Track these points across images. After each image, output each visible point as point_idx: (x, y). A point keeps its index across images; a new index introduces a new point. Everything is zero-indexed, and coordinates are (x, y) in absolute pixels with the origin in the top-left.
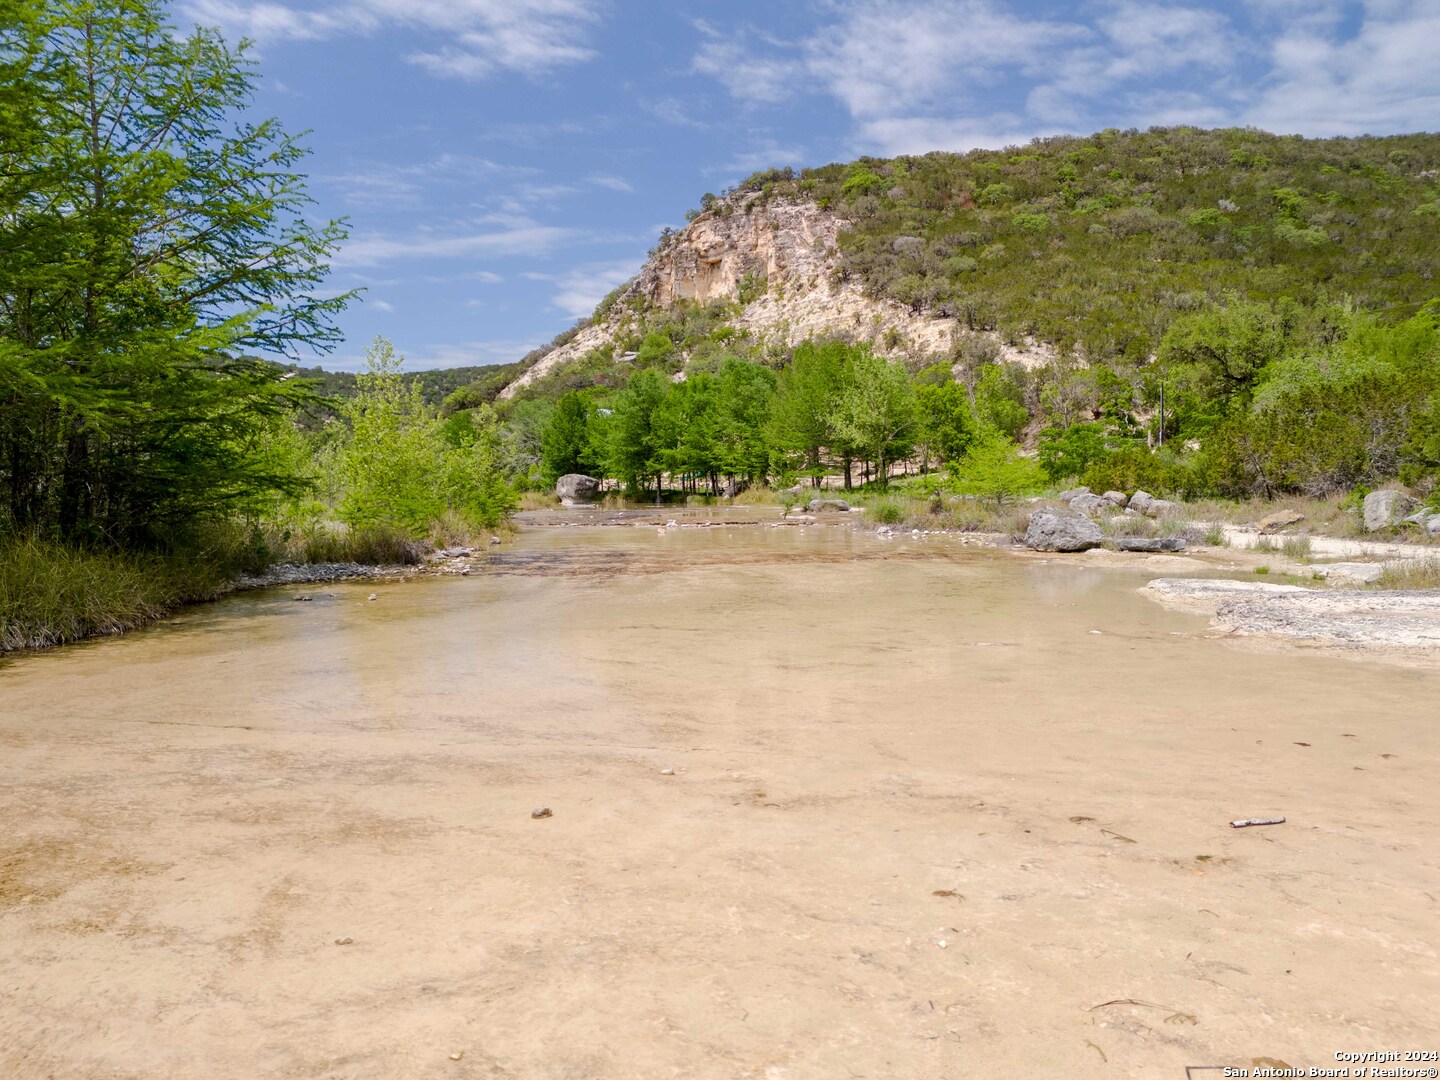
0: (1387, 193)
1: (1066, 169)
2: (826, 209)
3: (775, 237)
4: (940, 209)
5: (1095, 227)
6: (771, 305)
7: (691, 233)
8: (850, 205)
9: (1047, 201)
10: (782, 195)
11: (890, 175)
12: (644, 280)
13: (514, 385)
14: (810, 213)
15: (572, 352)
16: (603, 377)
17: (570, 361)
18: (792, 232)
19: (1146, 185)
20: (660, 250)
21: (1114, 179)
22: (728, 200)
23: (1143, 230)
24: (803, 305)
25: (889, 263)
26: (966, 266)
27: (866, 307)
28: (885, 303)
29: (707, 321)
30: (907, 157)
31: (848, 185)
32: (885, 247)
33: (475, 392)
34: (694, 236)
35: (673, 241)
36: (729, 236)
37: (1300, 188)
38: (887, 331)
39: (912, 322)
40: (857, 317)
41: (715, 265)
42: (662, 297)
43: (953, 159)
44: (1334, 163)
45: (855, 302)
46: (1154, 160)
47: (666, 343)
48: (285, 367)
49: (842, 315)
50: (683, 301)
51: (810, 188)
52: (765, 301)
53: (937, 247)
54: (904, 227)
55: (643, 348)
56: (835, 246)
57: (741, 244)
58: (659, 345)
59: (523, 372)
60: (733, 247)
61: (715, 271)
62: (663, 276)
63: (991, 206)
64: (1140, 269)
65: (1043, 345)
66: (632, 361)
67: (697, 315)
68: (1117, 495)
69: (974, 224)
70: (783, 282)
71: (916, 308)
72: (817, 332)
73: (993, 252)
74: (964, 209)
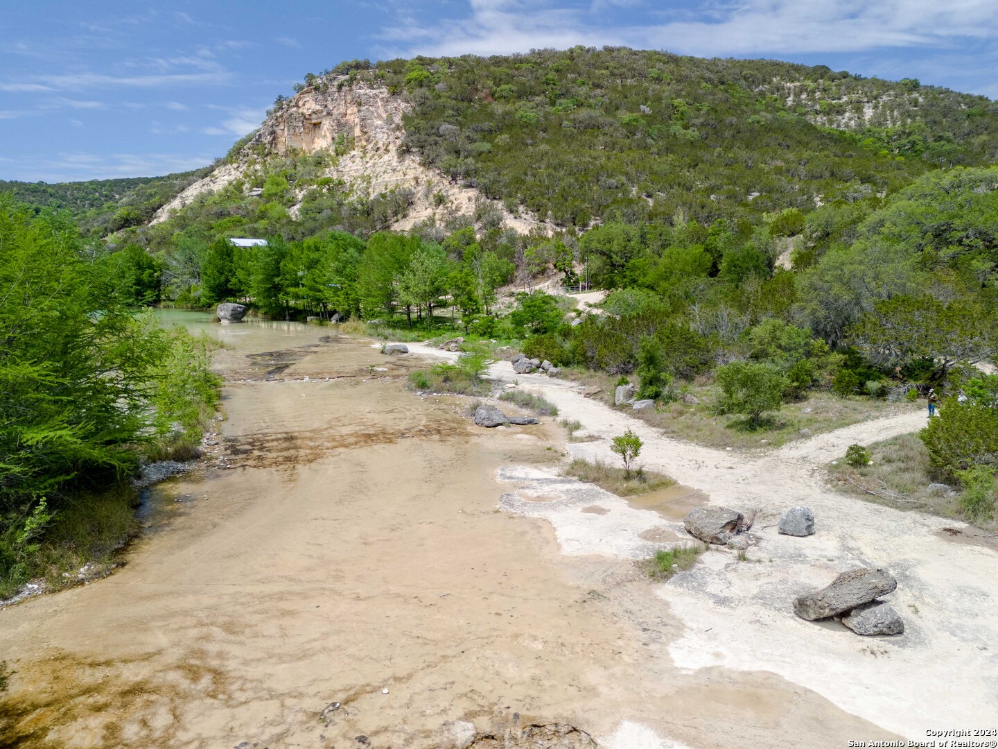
0: (735, 105)
1: (550, 76)
2: (394, 94)
3: (359, 111)
4: (470, 101)
5: (565, 123)
6: (357, 160)
7: (298, 101)
8: (411, 93)
9: (538, 99)
10: (363, 81)
11: (437, 72)
12: (264, 133)
13: (167, 207)
14: (383, 96)
15: (212, 184)
16: (238, 208)
17: (210, 193)
18: (371, 108)
19: (598, 91)
20: (275, 112)
21: (580, 85)
22: (324, 79)
23: (594, 126)
24: (380, 165)
25: (436, 143)
26: (484, 149)
27: (422, 173)
28: (434, 171)
29: (312, 167)
30: (449, 58)
31: (409, 77)
32: (433, 131)
33: (136, 211)
34: (300, 103)
35: (285, 106)
36: (326, 106)
37: (687, 100)
38: (436, 192)
39: (451, 188)
40: (416, 179)
41: (317, 125)
42: (278, 147)
43: (479, 61)
44: (709, 80)
45: (415, 168)
46: (604, 72)
47: (283, 183)
49: (407, 177)
50: (294, 150)
51: (383, 77)
52: (353, 156)
53: (467, 134)
54: (446, 114)
55: (267, 186)
56: (401, 123)
57: (335, 112)
58: (278, 185)
59: (174, 197)
60: (329, 114)
61: (317, 129)
62: (279, 132)
63: (503, 100)
64: (590, 156)
65: (529, 212)
66: (258, 195)
67: (305, 162)
68: (536, 361)
69: (491, 116)
70: (365, 144)
71: (454, 179)
72: (390, 187)
73: (502, 139)
74: (485, 102)
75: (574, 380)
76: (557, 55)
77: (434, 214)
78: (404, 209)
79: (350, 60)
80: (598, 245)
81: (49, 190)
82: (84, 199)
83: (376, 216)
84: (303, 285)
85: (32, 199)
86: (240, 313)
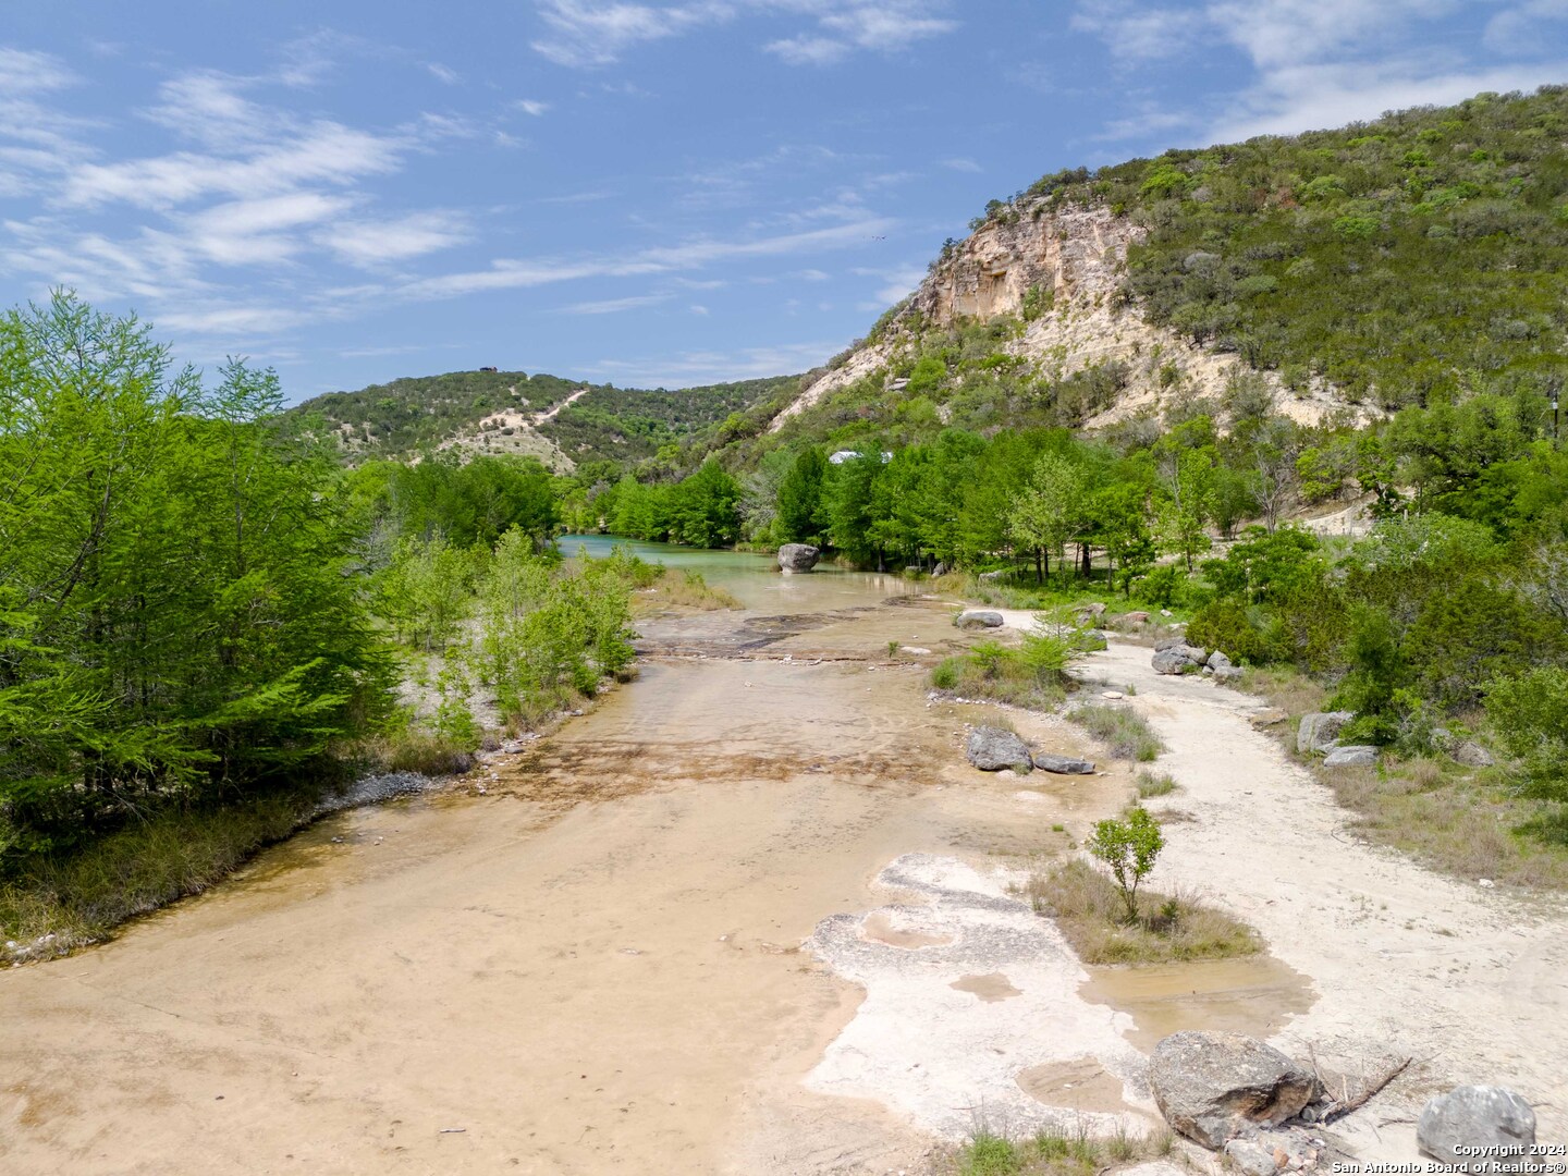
1: (1416, 152)
2: (1120, 214)
3: (1063, 248)
4: (1253, 210)
5: (1435, 228)
6: (1053, 325)
7: (973, 243)
8: (1147, 209)
9: (1386, 193)
10: (1073, 201)
11: (1199, 171)
12: (922, 297)
13: (785, 413)
14: (1103, 220)
15: (844, 376)
16: (869, 409)
17: (840, 389)
18: (1082, 242)
19: (1516, 167)
20: (941, 263)
21: (1477, 161)
22: (1015, 208)
23: (1498, 229)
24: (1085, 328)
25: (1176, 285)
26: (1264, 287)
27: (1148, 335)
28: (1167, 330)
29: (986, 342)
30: (1223, 147)
31: (1148, 185)
32: (1174, 265)
33: (747, 421)
34: (977, 247)
35: (955, 254)
36: (1014, 247)
38: (1165, 365)
39: (1192, 356)
40: (1137, 345)
41: (999, 278)
42: (941, 315)
43: (1279, 143)
45: (1136, 329)
46: (1534, 131)
47: (939, 368)
48: (577, 384)
49: (1122, 343)
50: (964, 318)
51: (1105, 190)
52: (1049, 319)
53: (1234, 265)
54: (1204, 237)
55: (914, 374)
56: (1126, 260)
57: (1028, 254)
58: (931, 371)
59: (796, 398)
60: (1018, 258)
61: (999, 284)
62: (942, 291)
63: (1316, 203)
64: (1480, 283)
65: (1331, 388)
66: (901, 389)
67: (977, 334)
68: (1199, 653)
69: (1288, 229)
70: (1069, 298)
71: (1198, 340)
72: (1092, 363)
73: (1301, 266)
74: (1281, 209)
75: (1261, 693)
76: (1435, 116)
77: (1158, 400)
78: (1109, 395)
79: (1056, 171)
80: (1416, 435)
81: (668, 399)
82: (708, 408)
83: (1059, 408)
84: (896, 517)
85: (648, 411)
86: (808, 558)
